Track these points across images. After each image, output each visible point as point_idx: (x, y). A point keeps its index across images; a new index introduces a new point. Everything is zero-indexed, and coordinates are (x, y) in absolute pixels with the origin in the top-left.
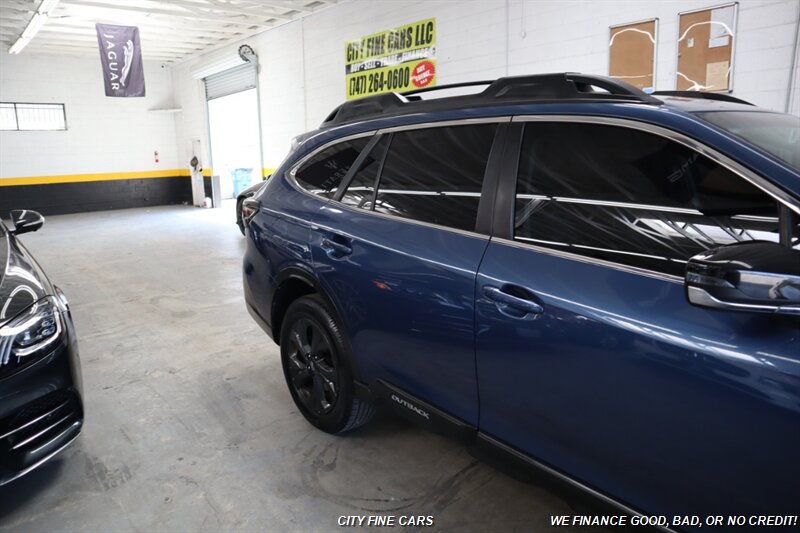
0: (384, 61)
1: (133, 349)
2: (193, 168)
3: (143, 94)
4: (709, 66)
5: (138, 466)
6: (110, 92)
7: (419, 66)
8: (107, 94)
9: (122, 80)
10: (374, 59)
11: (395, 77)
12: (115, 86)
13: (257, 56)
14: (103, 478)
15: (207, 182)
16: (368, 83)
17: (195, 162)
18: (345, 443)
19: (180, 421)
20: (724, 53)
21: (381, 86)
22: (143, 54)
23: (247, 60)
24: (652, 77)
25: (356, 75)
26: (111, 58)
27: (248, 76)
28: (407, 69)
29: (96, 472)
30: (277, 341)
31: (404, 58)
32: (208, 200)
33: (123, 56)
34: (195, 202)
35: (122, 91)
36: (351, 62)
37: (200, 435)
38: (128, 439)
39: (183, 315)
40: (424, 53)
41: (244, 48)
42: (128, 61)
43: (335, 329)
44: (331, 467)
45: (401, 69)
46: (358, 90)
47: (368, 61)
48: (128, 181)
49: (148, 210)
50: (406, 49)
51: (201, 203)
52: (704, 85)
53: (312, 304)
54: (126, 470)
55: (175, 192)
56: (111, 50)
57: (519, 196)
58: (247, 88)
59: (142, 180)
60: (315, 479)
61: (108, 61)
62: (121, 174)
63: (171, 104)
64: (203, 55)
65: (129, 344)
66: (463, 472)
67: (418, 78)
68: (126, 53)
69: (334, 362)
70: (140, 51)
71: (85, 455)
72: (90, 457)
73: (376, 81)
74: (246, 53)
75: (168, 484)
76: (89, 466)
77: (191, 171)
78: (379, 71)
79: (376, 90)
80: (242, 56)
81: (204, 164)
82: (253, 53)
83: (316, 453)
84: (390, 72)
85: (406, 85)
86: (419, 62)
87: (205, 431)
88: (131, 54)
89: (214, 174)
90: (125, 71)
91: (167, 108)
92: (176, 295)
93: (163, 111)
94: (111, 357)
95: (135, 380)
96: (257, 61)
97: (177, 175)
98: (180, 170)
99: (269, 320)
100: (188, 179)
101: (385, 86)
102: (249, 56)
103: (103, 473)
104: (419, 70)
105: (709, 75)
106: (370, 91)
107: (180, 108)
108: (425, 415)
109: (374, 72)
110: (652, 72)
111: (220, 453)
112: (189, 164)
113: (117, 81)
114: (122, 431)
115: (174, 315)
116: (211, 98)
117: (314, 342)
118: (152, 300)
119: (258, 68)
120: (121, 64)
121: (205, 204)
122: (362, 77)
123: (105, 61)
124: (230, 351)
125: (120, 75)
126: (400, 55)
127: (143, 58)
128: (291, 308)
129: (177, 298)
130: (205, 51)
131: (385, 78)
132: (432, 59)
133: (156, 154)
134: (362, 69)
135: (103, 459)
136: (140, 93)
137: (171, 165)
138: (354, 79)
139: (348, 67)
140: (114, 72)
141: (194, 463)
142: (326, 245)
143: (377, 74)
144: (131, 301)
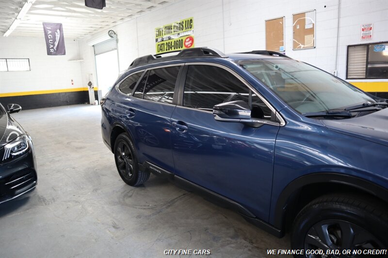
0: (172, 37)
1: (58, 161)
2: (89, 87)
3: (64, 54)
4: (306, 36)
5: (58, 198)
6: (49, 53)
7: (187, 38)
8: (48, 54)
9: (55, 48)
10: (168, 35)
11: (177, 44)
12: (52, 50)
13: (117, 35)
14: (44, 202)
15: (96, 93)
16: (166, 46)
17: (90, 84)
18: (138, 189)
19: (76, 184)
20: (311, 31)
21: (171, 48)
22: (64, 35)
23: (112, 37)
24: (283, 42)
25: (160, 43)
26: (49, 38)
27: (113, 44)
28: (182, 40)
29: (42, 200)
30: (113, 152)
31: (181, 35)
32: (96, 101)
33: (55, 37)
34: (91, 103)
35: (55, 52)
36: (158, 37)
37: (82, 188)
38: (55, 190)
39: (81, 148)
40: (189, 33)
41: (110, 32)
42: (58, 39)
43: (132, 144)
44: (130, 196)
45: (179, 40)
46: (161, 50)
47: (165, 37)
48: (59, 93)
49: (69, 107)
50: (181, 31)
51: (93, 103)
52: (304, 45)
53: (124, 136)
54: (53, 199)
55: (81, 98)
56: (50, 34)
57: (185, 92)
58: (113, 50)
59: (66, 93)
60: (124, 200)
61: (48, 39)
62: (56, 90)
63: (79, 57)
64: (93, 35)
65: (57, 159)
66: (179, 197)
67: (187, 44)
68: (57, 35)
69: (132, 158)
70: (63, 34)
71: (38, 195)
72: (40, 196)
73: (169, 46)
74: (112, 34)
75: (69, 203)
76: (39, 198)
77: (88, 88)
78: (170, 41)
79: (169, 50)
80: (110, 35)
81: (94, 85)
82: (115, 34)
83: (126, 192)
84: (175, 41)
85: (182, 47)
86: (187, 37)
87: (85, 187)
88: (59, 36)
89: (99, 89)
90: (56, 44)
91: (76, 60)
92: (78, 141)
93: (75, 61)
94: (49, 164)
95: (59, 171)
96: (117, 37)
97: (82, 90)
98: (84, 88)
99: (110, 144)
100: (87, 92)
101: (173, 48)
102: (113, 35)
103: (44, 200)
104: (187, 40)
105: (306, 40)
106: (167, 50)
107: (83, 59)
108: (160, 172)
109: (168, 42)
110: (283, 40)
111: (90, 193)
112: (87, 85)
113: (53, 48)
114: (52, 188)
115: (77, 148)
116: (97, 55)
117: (125, 150)
118: (68, 143)
119: (117, 41)
120: (54, 40)
121: (95, 103)
122: (163, 44)
123: (47, 39)
124: (98, 160)
125: (54, 45)
126: (179, 34)
127: (64, 37)
128: (117, 138)
129: (79, 142)
130: (93, 34)
131: (173, 44)
132: (192, 35)
133: (72, 81)
134: (163, 41)
135: (45, 196)
136: (63, 53)
137: (79, 85)
138: (159, 45)
139: (157, 40)
140: (51, 44)
141: (79, 196)
142: (127, 113)
143: (169, 43)
144: (59, 143)
